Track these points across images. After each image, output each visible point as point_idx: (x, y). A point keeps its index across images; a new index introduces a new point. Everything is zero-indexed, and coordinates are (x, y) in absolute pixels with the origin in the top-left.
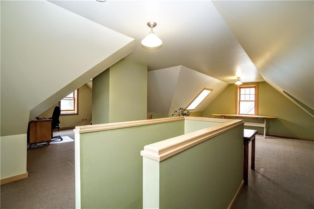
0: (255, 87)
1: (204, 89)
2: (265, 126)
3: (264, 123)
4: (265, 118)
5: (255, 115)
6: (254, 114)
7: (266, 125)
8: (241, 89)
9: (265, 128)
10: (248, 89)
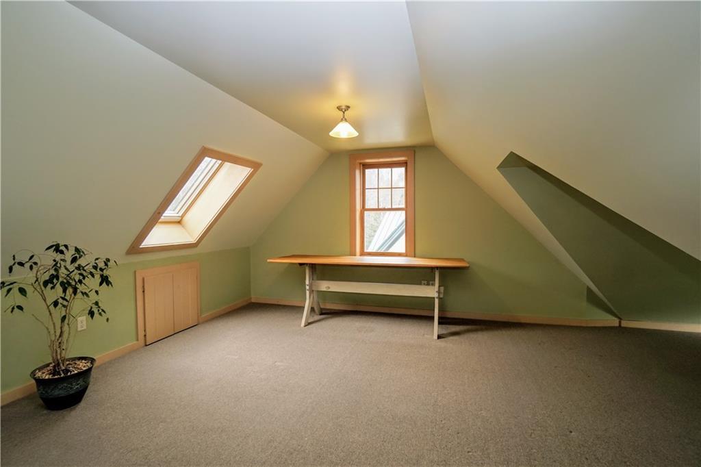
0: (404, 164)
1: (205, 152)
2: (436, 295)
3: (433, 285)
4: (437, 268)
5: (405, 255)
6: (403, 250)
7: (439, 292)
8: (367, 171)
9: (437, 301)
10: (385, 172)
